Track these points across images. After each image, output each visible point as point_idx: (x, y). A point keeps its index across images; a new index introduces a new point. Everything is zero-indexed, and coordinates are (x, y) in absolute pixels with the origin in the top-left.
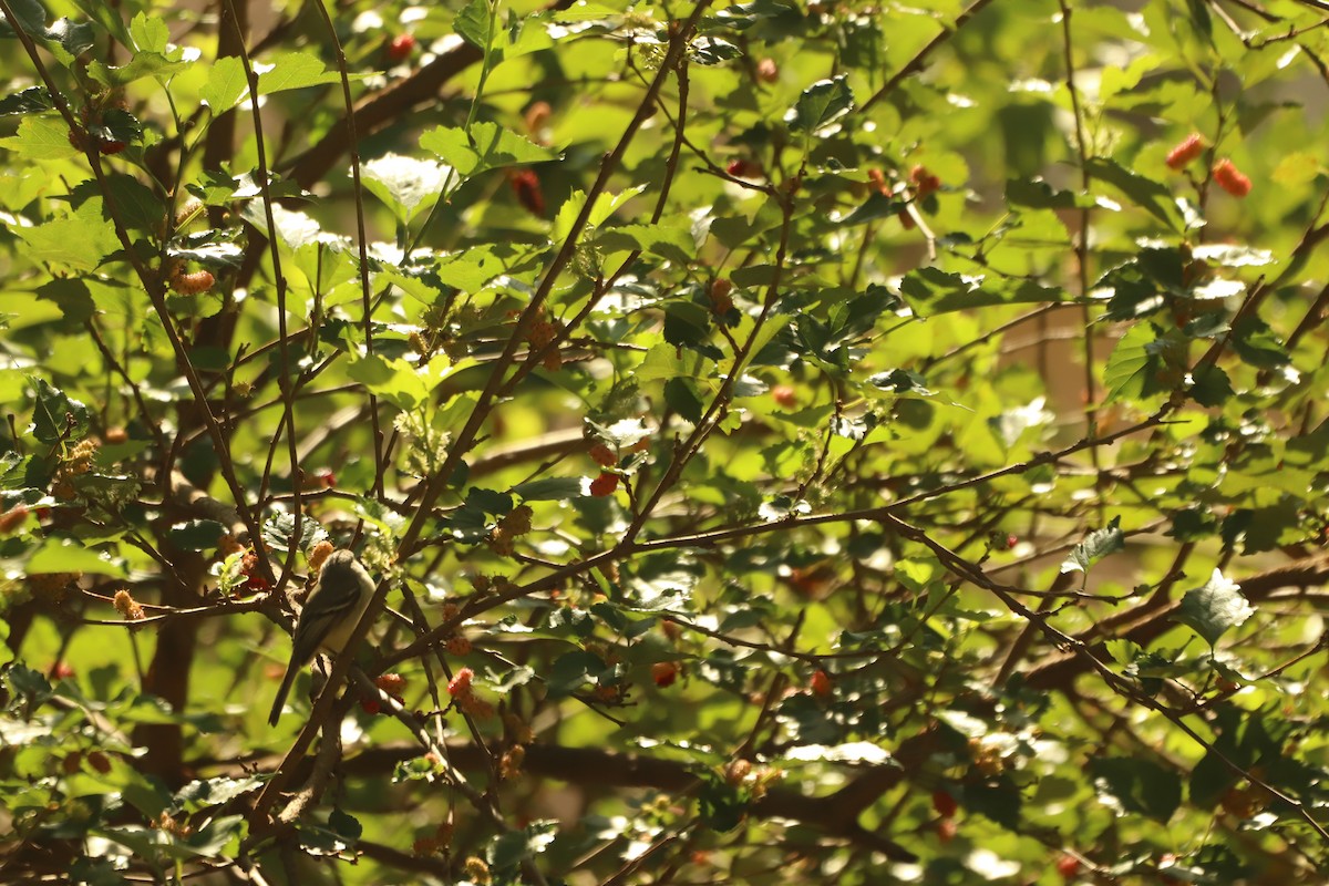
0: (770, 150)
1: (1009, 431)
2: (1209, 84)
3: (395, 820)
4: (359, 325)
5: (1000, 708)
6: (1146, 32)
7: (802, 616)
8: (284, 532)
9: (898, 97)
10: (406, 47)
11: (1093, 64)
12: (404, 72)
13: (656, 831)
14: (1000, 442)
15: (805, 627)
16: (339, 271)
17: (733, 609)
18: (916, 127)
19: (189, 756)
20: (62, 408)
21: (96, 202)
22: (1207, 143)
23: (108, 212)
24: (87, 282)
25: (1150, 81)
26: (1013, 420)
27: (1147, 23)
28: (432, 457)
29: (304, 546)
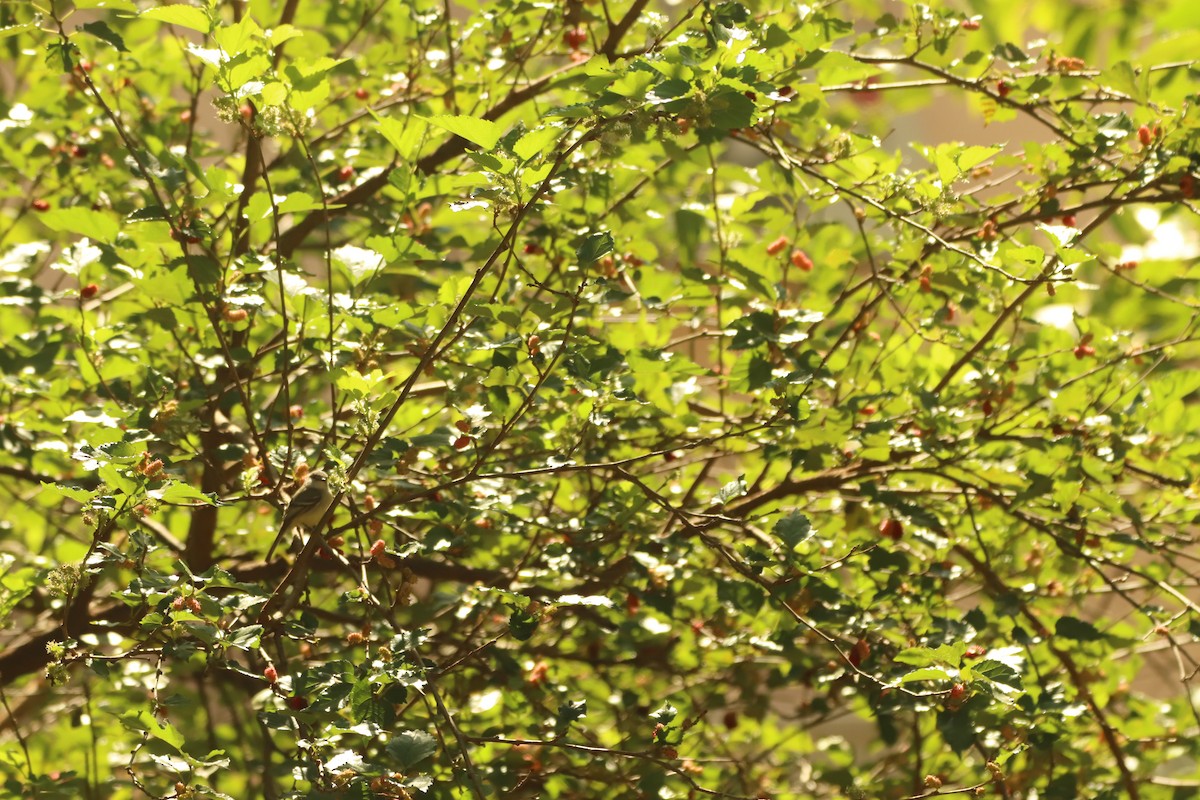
0: (548, 240)
1: (676, 395)
2: (791, 209)
3: (326, 591)
4: (325, 341)
5: (666, 549)
6: (759, 180)
7: (558, 486)
8: (282, 457)
9: (621, 211)
10: (348, 174)
11: (728, 191)
12: (346, 188)
13: (475, 602)
14: (671, 402)
15: (559, 492)
16: (316, 311)
17: (521, 492)
18: (631, 226)
19: (214, 555)
20: (159, 383)
21: (184, 268)
22: (789, 241)
23: (190, 274)
24: (174, 310)
25: (759, 206)
26: (678, 389)
27: (759, 175)
28: (370, 426)
29: (292, 465)
